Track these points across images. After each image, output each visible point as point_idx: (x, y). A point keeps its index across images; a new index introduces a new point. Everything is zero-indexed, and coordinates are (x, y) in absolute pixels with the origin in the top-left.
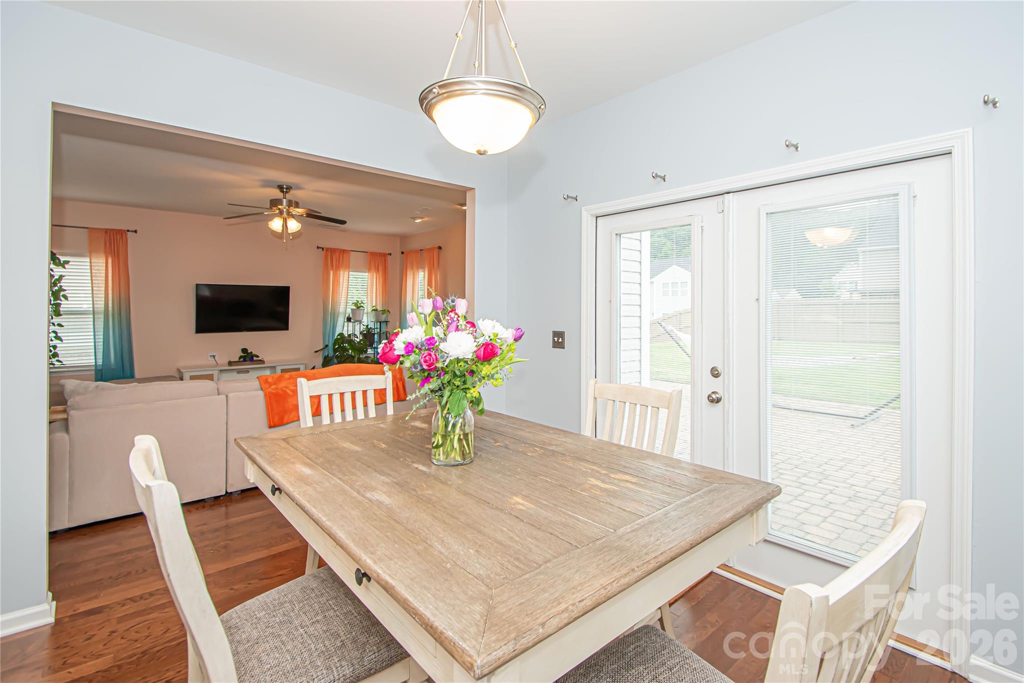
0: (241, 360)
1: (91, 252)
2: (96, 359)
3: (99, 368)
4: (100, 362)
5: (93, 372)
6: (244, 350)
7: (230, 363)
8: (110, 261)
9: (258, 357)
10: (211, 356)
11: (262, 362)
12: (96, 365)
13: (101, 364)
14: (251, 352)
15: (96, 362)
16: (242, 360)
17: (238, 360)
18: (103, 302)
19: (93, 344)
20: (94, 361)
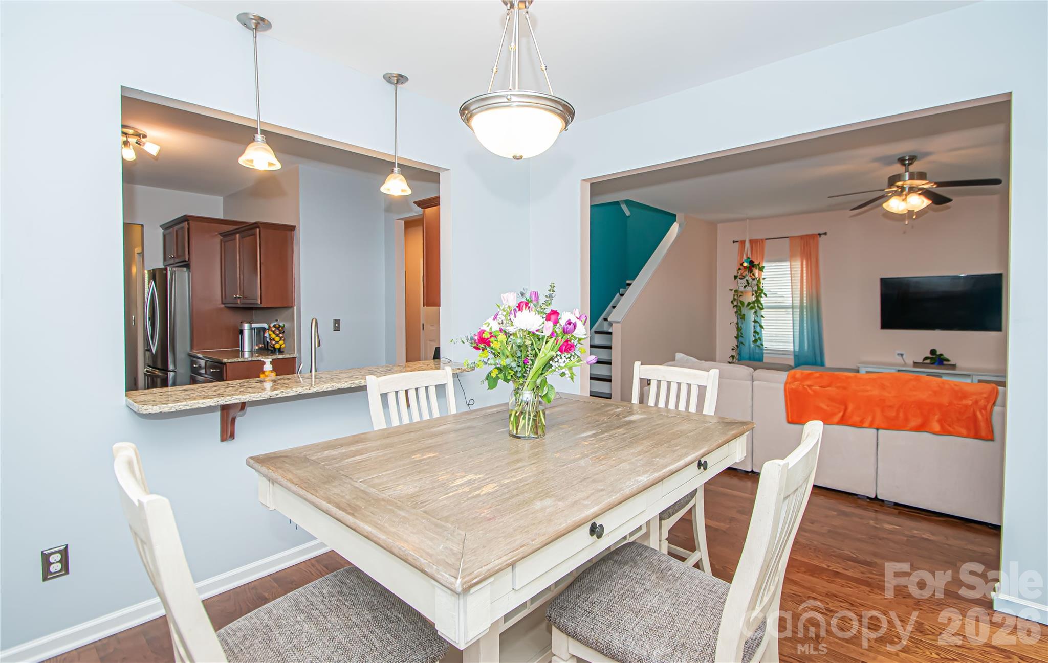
0: (926, 362)
1: (791, 257)
2: (794, 346)
3: (797, 354)
4: (797, 349)
5: (792, 357)
6: (933, 352)
7: (916, 364)
8: (805, 263)
9: (948, 360)
10: (898, 354)
11: (954, 367)
12: (794, 351)
13: (798, 350)
14: (941, 355)
15: (794, 349)
16: (928, 361)
17: (921, 361)
18: (799, 299)
19: (792, 333)
20: (792, 347)
